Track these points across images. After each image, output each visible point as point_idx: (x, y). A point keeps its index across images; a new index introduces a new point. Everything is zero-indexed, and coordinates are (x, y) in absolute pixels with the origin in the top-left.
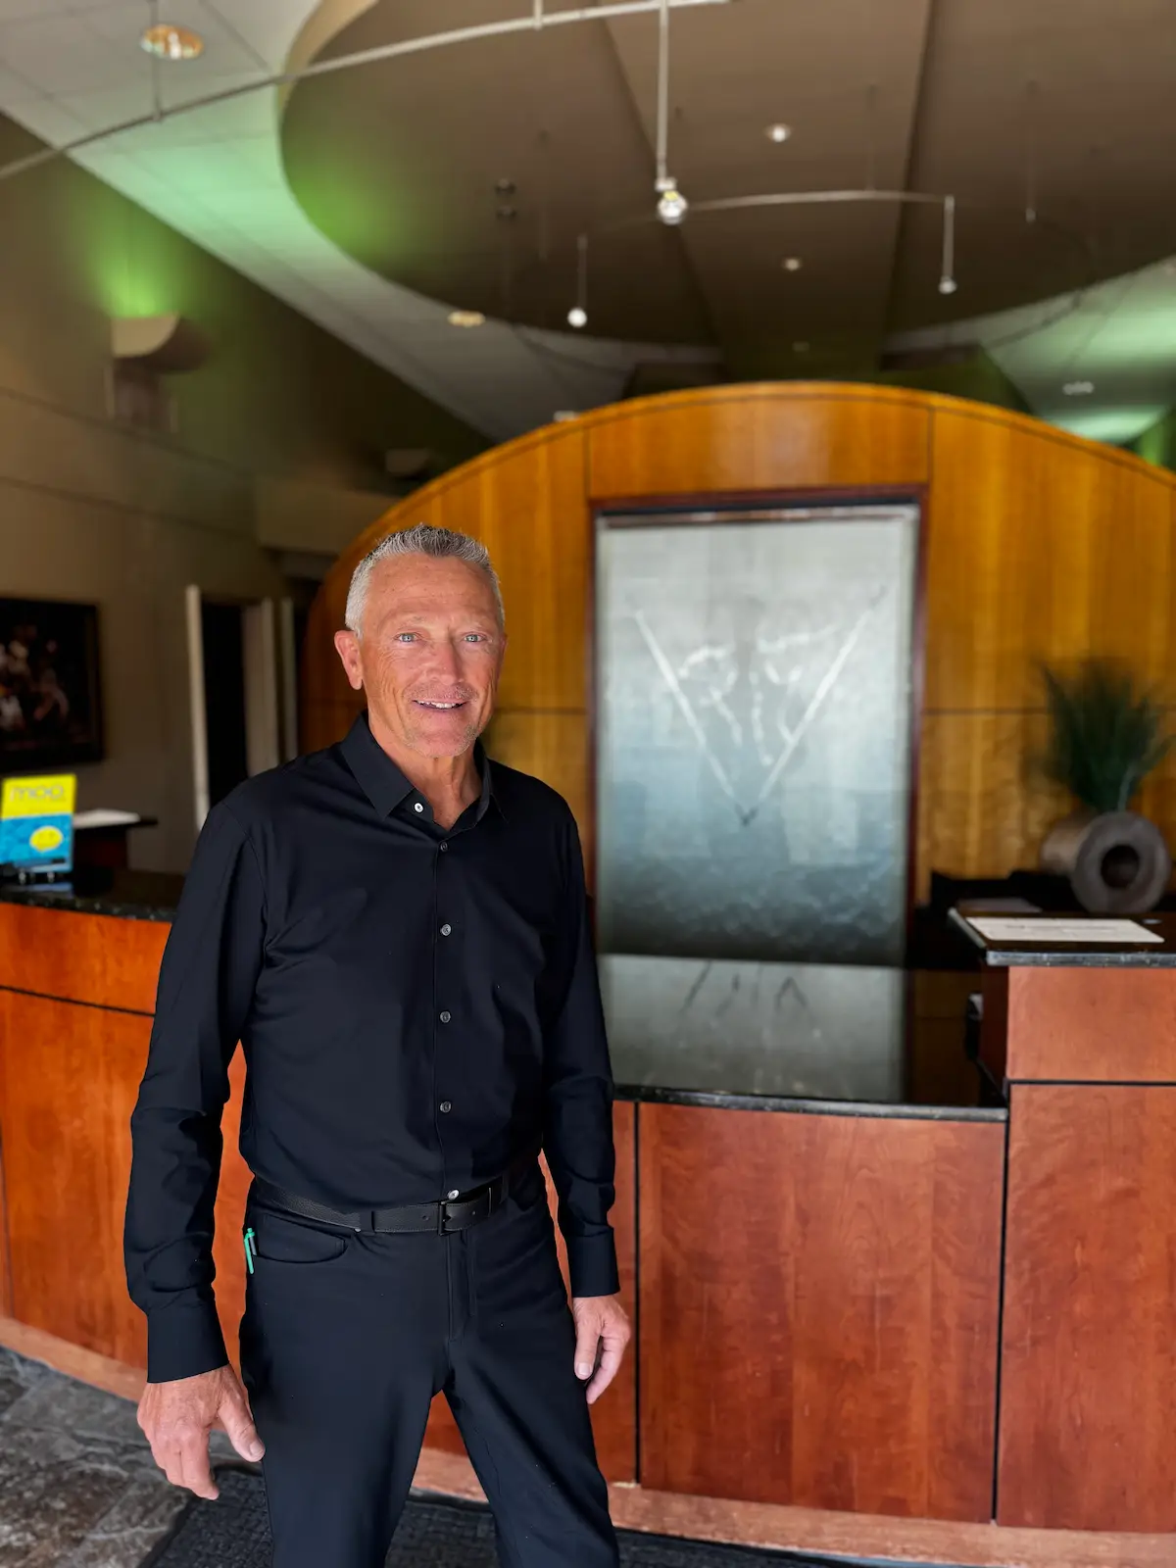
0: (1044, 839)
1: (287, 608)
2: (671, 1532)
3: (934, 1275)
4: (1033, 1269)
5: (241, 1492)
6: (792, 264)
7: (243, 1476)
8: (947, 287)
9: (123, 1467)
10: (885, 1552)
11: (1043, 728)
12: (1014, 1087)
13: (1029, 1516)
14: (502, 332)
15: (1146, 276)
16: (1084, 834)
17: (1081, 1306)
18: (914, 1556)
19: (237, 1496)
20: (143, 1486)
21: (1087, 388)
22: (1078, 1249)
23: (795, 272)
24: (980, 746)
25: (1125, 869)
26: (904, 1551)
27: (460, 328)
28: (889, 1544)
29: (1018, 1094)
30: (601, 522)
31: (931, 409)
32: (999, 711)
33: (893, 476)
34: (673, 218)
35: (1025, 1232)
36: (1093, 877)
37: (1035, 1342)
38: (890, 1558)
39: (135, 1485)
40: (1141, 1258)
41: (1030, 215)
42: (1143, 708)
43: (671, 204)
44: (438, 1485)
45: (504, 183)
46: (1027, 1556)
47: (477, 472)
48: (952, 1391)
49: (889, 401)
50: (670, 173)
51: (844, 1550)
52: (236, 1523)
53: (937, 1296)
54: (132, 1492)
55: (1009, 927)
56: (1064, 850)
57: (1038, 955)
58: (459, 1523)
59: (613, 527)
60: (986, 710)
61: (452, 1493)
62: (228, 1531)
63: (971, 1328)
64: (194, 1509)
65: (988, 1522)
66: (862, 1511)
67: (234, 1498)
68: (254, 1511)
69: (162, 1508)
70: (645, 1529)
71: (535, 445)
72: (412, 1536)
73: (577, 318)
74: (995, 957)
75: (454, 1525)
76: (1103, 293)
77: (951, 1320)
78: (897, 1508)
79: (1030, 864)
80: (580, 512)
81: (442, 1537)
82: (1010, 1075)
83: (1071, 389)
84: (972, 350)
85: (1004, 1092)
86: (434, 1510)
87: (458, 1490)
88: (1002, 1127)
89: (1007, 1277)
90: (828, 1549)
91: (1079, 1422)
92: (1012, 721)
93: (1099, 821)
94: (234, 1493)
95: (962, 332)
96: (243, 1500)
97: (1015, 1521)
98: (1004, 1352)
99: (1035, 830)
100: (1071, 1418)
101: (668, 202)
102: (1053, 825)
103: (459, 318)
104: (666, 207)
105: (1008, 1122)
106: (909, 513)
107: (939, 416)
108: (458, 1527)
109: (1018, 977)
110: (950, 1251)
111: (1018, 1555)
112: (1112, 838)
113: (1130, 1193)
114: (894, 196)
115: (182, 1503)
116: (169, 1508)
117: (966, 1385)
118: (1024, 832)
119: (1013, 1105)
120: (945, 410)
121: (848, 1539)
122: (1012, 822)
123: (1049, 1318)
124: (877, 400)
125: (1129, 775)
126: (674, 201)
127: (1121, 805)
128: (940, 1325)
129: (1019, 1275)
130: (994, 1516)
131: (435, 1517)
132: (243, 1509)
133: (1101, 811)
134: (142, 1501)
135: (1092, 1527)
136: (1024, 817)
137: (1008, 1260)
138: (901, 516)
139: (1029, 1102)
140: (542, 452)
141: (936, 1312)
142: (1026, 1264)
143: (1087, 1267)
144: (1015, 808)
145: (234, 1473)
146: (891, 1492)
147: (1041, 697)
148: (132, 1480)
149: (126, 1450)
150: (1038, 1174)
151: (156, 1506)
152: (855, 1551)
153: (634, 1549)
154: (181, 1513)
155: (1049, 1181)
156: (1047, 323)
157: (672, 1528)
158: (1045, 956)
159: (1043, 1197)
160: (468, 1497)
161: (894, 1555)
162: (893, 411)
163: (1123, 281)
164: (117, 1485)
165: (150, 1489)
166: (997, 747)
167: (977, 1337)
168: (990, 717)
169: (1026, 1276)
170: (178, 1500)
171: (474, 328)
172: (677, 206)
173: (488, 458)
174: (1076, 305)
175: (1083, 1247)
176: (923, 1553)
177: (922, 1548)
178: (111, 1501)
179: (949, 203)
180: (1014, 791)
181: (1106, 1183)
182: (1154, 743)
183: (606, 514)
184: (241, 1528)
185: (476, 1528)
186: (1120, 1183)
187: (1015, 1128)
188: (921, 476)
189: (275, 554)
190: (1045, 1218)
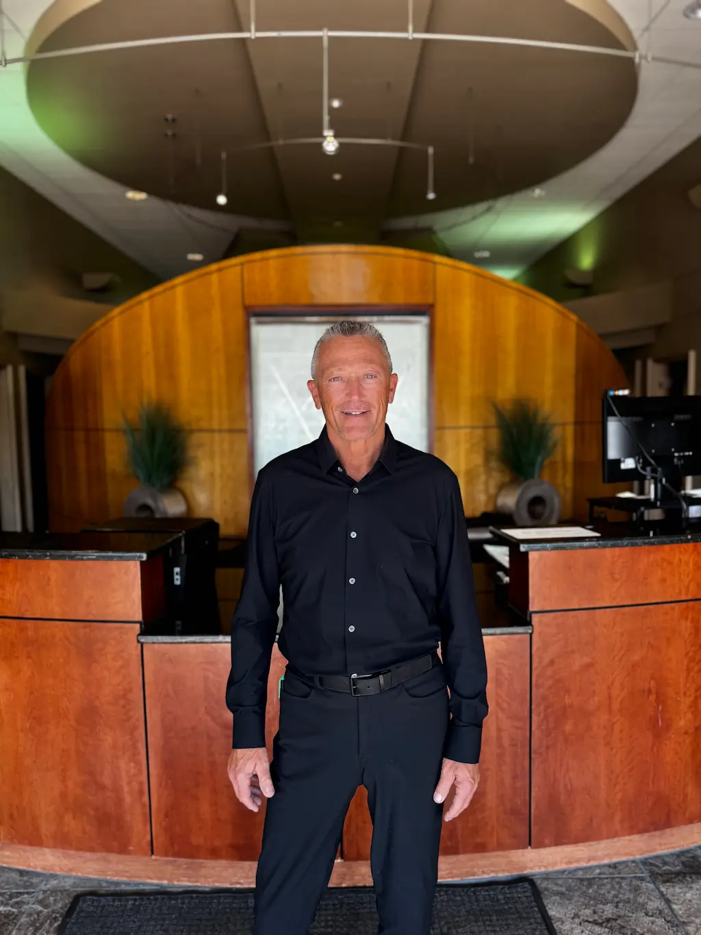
0: (496, 496)
1: (22, 370)
2: (359, 885)
3: (497, 718)
4: (545, 710)
5: (97, 907)
6: (337, 177)
7: (95, 898)
8: (431, 196)
9: (12, 907)
10: (474, 874)
11: (494, 436)
12: (533, 615)
13: (547, 841)
14: (158, 205)
15: (518, 197)
16: (518, 492)
17: (568, 727)
18: (488, 874)
19: (95, 910)
20: (30, 915)
21: (486, 254)
22: (567, 697)
23: (338, 181)
24: (464, 447)
25: (539, 509)
26: (483, 872)
27: (133, 201)
28: (476, 870)
29: (535, 619)
30: (253, 320)
31: (435, 263)
32: (473, 427)
33: (416, 299)
34: (331, 152)
35: (541, 690)
36: (524, 513)
37: (548, 748)
38: (476, 877)
39: (25, 915)
40: (596, 699)
41: (471, 160)
42: (543, 425)
43: (331, 144)
44: (220, 882)
45: (170, 117)
46: (545, 864)
47: (173, 287)
48: (508, 780)
49: (412, 258)
50: (331, 127)
51: (452, 877)
52: (99, 925)
53: (499, 730)
54: (23, 919)
55: (524, 533)
56: (509, 500)
57: (545, 545)
58: (236, 901)
59: (259, 323)
60: (465, 427)
61: (228, 886)
62: (94, 930)
63: (516, 745)
64: (68, 923)
65: (527, 848)
66: (465, 852)
67: (93, 911)
68: (107, 917)
69: (46, 925)
70: (344, 885)
71: (210, 273)
72: (210, 913)
73: (222, 200)
74: (524, 547)
75: (234, 903)
76: (500, 203)
77: (506, 742)
78: (481, 848)
79: (490, 509)
80: (240, 314)
81: (228, 910)
82: (531, 609)
83: (478, 255)
84: (429, 231)
85: (528, 619)
86: (220, 897)
87: (231, 884)
88: (528, 636)
89: (533, 715)
90: (445, 878)
91: (569, 787)
92: (479, 432)
93: (525, 484)
94: (92, 908)
95: (425, 220)
96: (99, 912)
97: (541, 845)
98: (533, 756)
99: (492, 490)
100: (566, 786)
101: (329, 142)
102: (501, 487)
103: (131, 195)
104: (328, 145)
105: (531, 634)
106: (424, 320)
107: (438, 267)
108: (236, 903)
109: (533, 557)
110: (505, 706)
111: (540, 864)
112: (533, 492)
113: (589, 666)
114: (398, 143)
115: (59, 920)
116: (51, 925)
117: (515, 777)
118: (486, 491)
119: (533, 623)
120: (441, 264)
121: (454, 871)
122: (481, 487)
123: (554, 735)
124: (406, 257)
125: (539, 459)
126: (333, 142)
127: (536, 475)
128: (500, 746)
129: (539, 715)
130: (530, 844)
131: (221, 900)
132: (100, 917)
133: (526, 479)
134: (33, 924)
135: (576, 841)
136: (486, 483)
137: (533, 707)
138: (420, 322)
139: (540, 622)
140: (215, 277)
141: (499, 738)
142: (542, 708)
143: (571, 706)
144: (483, 478)
145: (89, 897)
146: (478, 840)
147: (493, 421)
148: (21, 913)
149: (11, 897)
150: (546, 661)
151: (42, 924)
152: (458, 877)
153: (340, 897)
154: (59, 926)
155: (552, 662)
156: (474, 218)
157: (359, 882)
158: (548, 545)
159: (549, 672)
160: (238, 886)
161: (478, 875)
162: (416, 263)
163: (508, 197)
164: (11, 918)
165: (36, 916)
166: (473, 445)
167: (519, 750)
168: (468, 430)
169: (542, 715)
170: (56, 919)
171: (141, 201)
172: (334, 145)
173: (179, 280)
174: (489, 210)
175: (569, 695)
176: (493, 872)
177: (492, 869)
178: (10, 928)
179: (431, 150)
180: (482, 469)
181: (579, 661)
182: (550, 443)
183: (257, 315)
184: (102, 928)
185: (247, 902)
186: (586, 660)
187: (534, 636)
188: (430, 300)
189: (14, 336)
190: (550, 682)
